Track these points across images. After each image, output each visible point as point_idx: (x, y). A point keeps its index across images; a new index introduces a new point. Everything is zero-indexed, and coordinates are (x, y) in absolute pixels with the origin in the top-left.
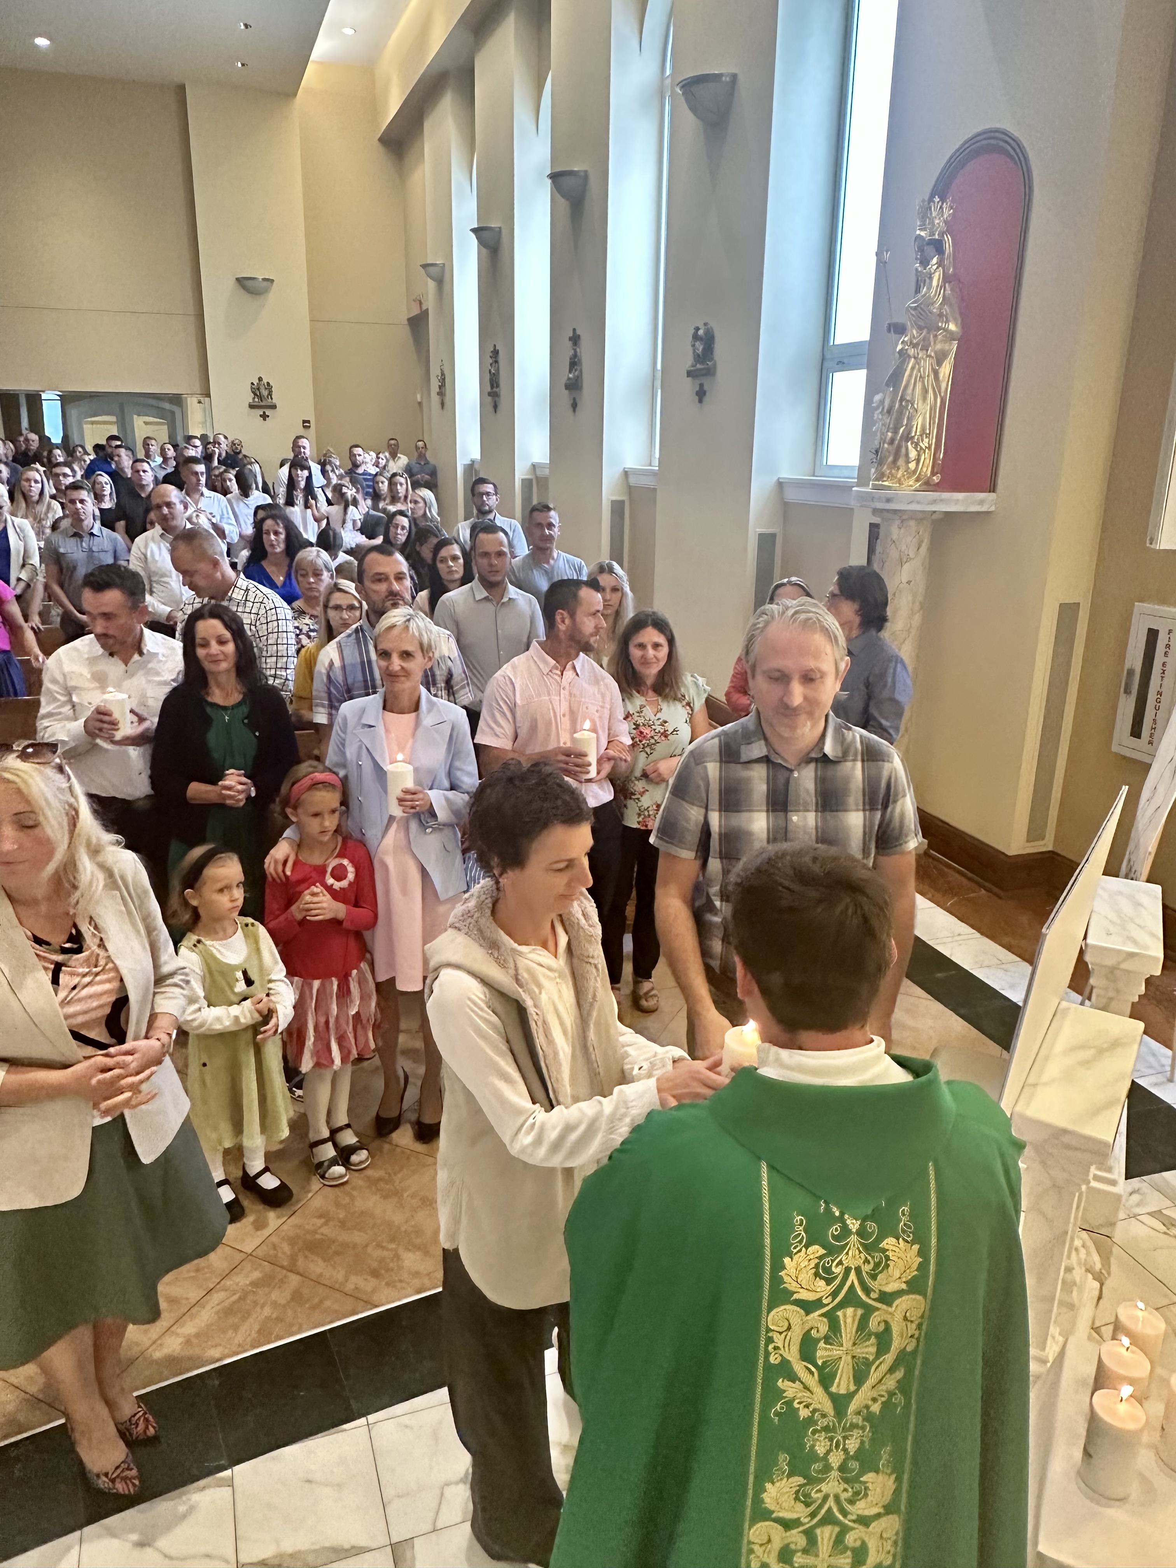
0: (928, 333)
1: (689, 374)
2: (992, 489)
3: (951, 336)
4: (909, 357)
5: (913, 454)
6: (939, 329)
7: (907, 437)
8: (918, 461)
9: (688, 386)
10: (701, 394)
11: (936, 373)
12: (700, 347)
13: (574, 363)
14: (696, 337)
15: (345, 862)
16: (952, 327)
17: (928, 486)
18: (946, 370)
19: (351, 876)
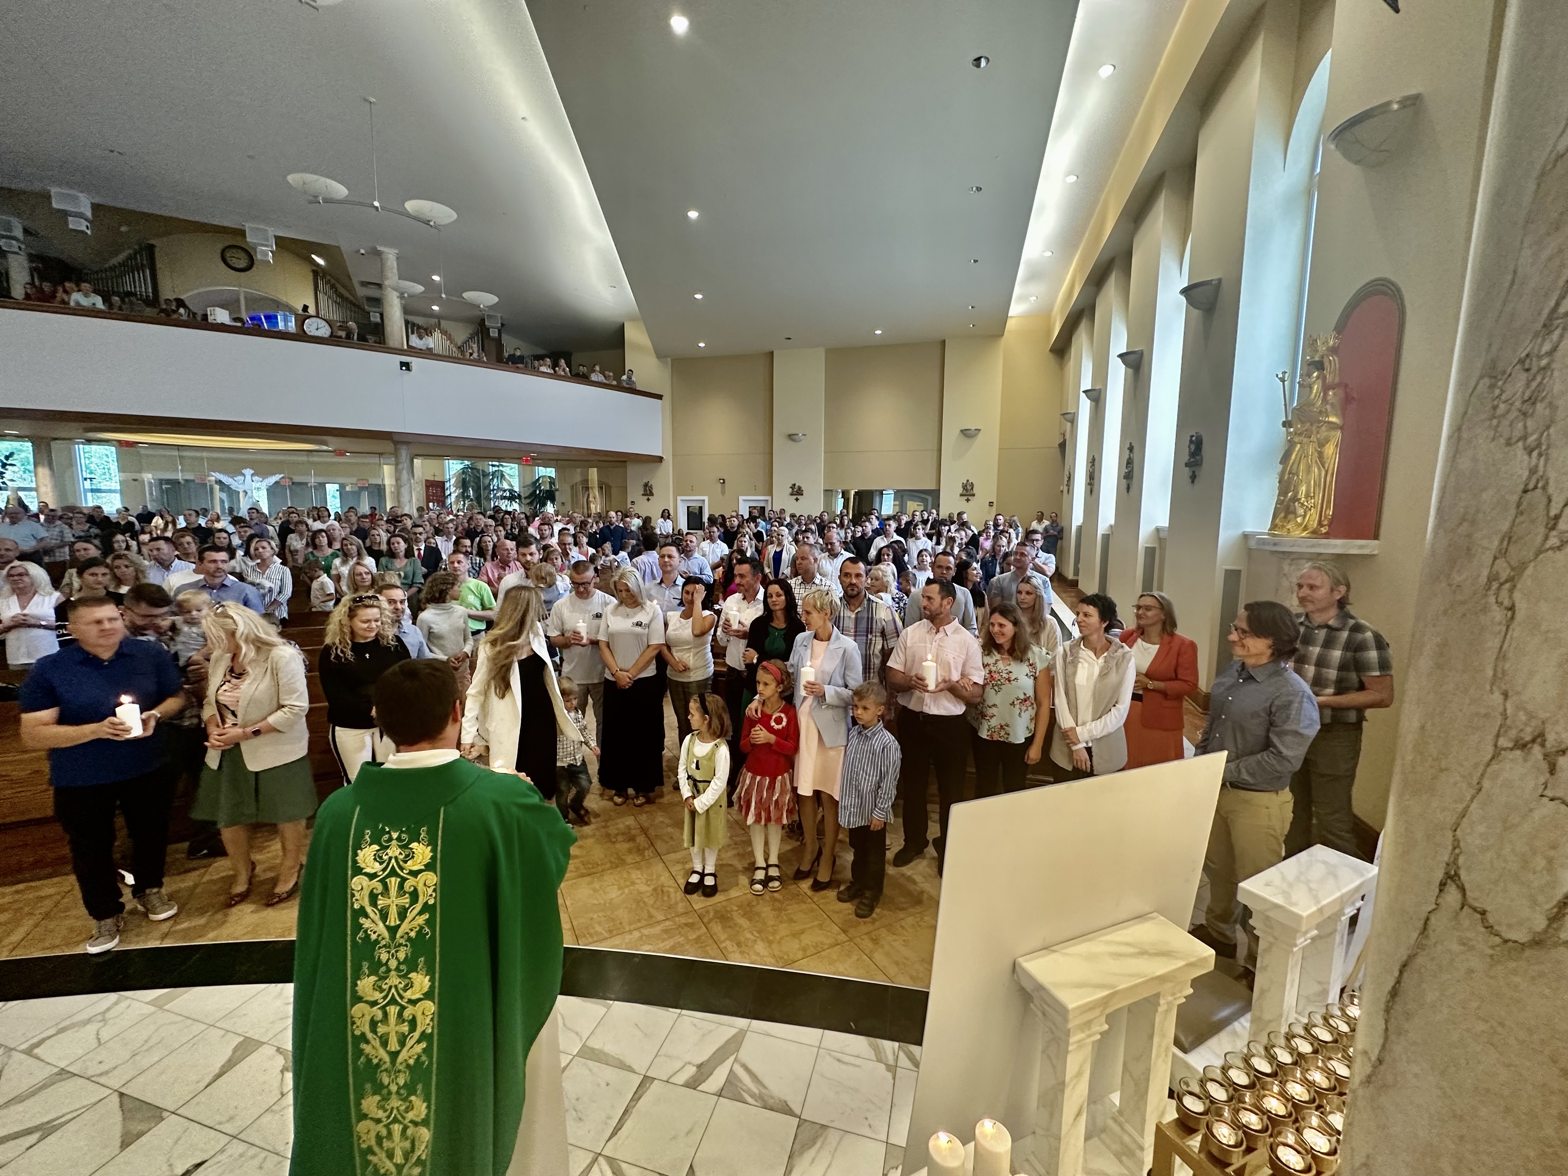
0: (1312, 425)
1: (1187, 465)
2: (1376, 537)
3: (1332, 426)
4: (1296, 443)
5: (1301, 511)
6: (1320, 421)
7: (1295, 499)
8: (1304, 516)
9: (1187, 472)
10: (1193, 478)
11: (1321, 455)
12: (1193, 447)
13: (1130, 462)
14: (1191, 442)
15: (783, 715)
16: (1333, 419)
17: (1315, 533)
18: (1331, 450)
19: (784, 723)
